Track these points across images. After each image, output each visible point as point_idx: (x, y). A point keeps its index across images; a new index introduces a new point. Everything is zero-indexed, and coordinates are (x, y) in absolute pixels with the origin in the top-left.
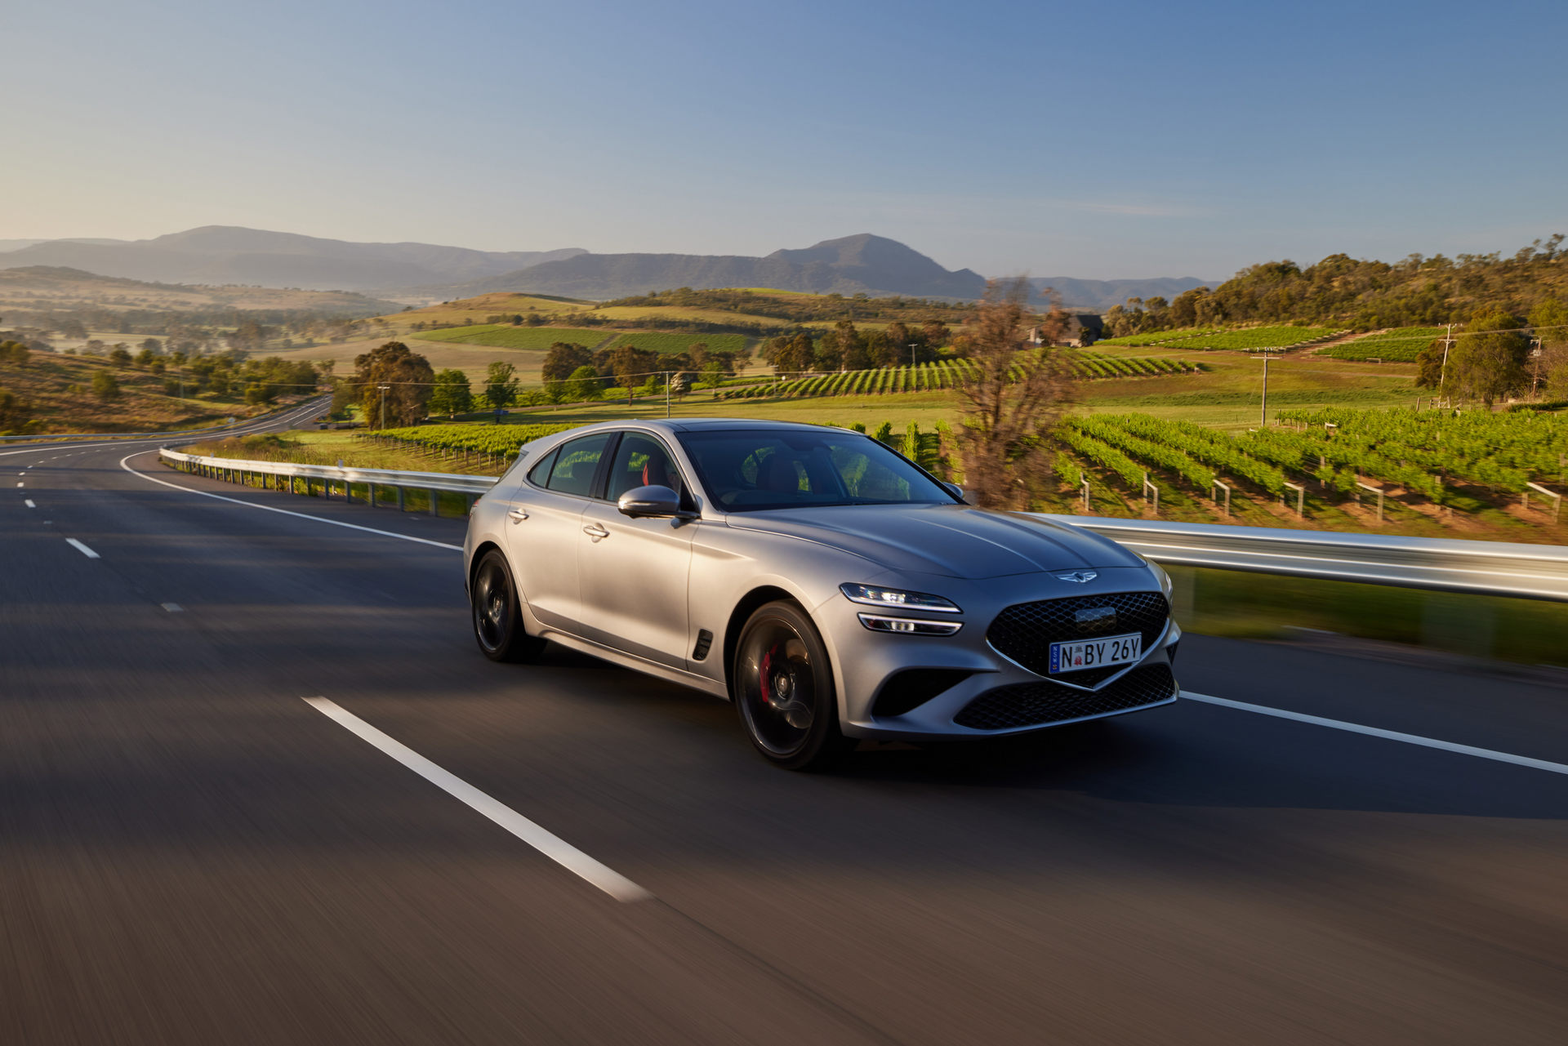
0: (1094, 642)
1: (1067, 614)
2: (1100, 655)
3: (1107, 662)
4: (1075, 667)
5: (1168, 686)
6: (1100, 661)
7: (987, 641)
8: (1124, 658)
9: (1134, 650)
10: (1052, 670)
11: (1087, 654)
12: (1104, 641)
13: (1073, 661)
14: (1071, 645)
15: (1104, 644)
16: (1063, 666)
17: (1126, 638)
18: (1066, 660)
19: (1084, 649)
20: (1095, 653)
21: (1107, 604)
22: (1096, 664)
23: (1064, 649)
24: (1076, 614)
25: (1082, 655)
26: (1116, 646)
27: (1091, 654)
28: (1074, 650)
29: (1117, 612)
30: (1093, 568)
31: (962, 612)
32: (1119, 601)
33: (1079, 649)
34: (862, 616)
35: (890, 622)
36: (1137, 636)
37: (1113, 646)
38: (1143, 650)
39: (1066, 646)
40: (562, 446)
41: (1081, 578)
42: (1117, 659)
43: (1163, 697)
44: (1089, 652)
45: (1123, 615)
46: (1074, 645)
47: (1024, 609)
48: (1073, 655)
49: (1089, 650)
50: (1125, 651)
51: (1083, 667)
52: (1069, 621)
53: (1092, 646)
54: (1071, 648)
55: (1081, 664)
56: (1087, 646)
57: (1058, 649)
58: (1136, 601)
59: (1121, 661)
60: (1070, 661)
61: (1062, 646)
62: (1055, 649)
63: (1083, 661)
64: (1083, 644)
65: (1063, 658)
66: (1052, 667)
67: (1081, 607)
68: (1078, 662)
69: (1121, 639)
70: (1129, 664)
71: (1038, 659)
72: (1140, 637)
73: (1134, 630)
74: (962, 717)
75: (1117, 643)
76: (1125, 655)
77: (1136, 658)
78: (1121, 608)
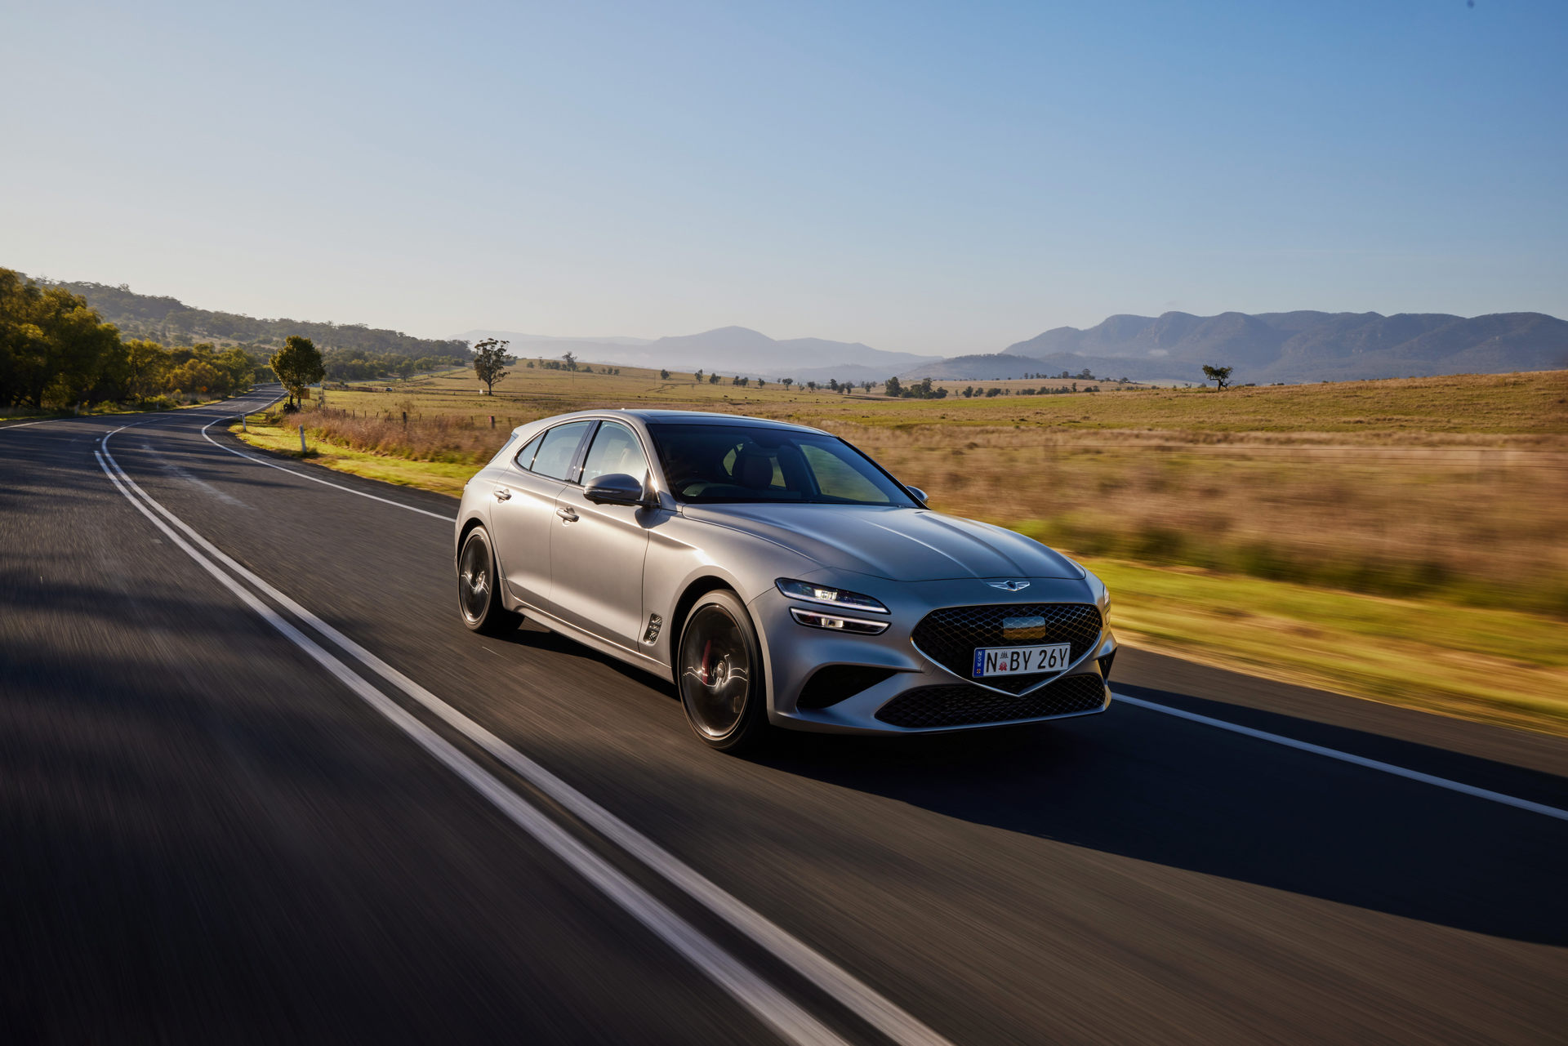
0: (1020, 650)
1: (996, 621)
2: (1026, 662)
3: (1033, 669)
4: (999, 673)
5: (1097, 696)
6: (1026, 669)
7: (912, 642)
8: (1051, 666)
9: (1062, 659)
10: (975, 674)
11: (1012, 660)
12: (1031, 649)
13: (998, 667)
14: (996, 651)
15: (1031, 652)
16: (987, 671)
17: (1054, 648)
18: (990, 664)
19: (1009, 655)
20: (1021, 660)
21: (1037, 613)
22: (1021, 671)
23: (989, 654)
24: (1004, 620)
25: (1008, 661)
26: (1043, 654)
27: (1016, 660)
28: (999, 656)
29: (1047, 622)
30: (1027, 578)
31: (889, 613)
32: (1050, 612)
33: (1004, 656)
34: (793, 610)
35: (820, 619)
36: (1066, 647)
37: (1040, 654)
38: (1071, 661)
39: (991, 651)
40: (548, 431)
41: (1013, 586)
42: (1044, 667)
43: (1091, 707)
44: (1015, 658)
45: (1052, 625)
46: (1000, 651)
47: (951, 613)
48: (998, 661)
49: (1015, 657)
50: (1053, 660)
51: (1008, 672)
52: (996, 628)
53: (1018, 654)
54: (996, 654)
55: (1005, 669)
56: (1013, 653)
57: (983, 654)
58: (1068, 612)
59: (1048, 669)
60: (994, 666)
61: (987, 652)
62: (980, 653)
63: (1008, 667)
64: (1009, 651)
65: (988, 663)
66: (976, 671)
67: (1009, 615)
68: (1003, 668)
69: (1049, 649)
70: (1058, 673)
71: (963, 662)
72: (1068, 647)
73: (1063, 640)
74: (883, 715)
75: (1045, 652)
76: (1052, 664)
77: (1064, 667)
78: (1051, 618)
